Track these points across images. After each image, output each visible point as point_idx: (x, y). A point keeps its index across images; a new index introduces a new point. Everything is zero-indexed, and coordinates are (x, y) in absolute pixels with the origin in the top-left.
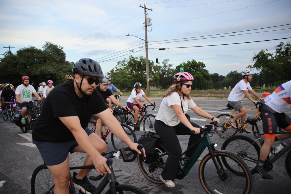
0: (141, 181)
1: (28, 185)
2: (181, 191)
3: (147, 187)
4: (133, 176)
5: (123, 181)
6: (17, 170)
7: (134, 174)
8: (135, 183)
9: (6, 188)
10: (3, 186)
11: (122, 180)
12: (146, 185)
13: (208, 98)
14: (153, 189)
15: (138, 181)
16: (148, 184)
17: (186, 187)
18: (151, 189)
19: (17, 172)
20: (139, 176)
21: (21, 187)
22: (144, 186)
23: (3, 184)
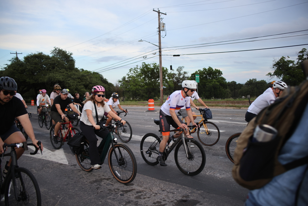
0: (154, 196)
1: (34, 198)
3: (160, 202)
4: (145, 190)
5: (135, 195)
7: (146, 188)
8: (147, 198)
12: (159, 200)
13: (225, 108)
14: (166, 204)
15: (150, 196)
16: (161, 200)
17: (201, 203)
18: (164, 205)
20: (151, 191)
22: (157, 201)
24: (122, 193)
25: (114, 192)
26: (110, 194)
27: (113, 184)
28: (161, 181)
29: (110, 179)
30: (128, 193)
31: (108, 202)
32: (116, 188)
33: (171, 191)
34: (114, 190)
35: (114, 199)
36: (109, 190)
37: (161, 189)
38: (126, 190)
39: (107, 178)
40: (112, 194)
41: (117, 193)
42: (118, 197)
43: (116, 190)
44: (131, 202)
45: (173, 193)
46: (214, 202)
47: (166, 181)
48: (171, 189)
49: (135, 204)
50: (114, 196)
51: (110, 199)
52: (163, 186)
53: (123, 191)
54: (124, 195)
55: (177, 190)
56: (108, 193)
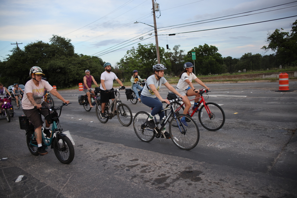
0: (158, 169)
1: (46, 178)
2: (199, 177)
3: (165, 175)
4: (149, 164)
6: (34, 165)
7: (151, 163)
8: (152, 171)
9: (25, 182)
10: (22, 180)
11: (139, 169)
12: (163, 173)
13: (222, 83)
14: (171, 176)
15: (155, 169)
16: (165, 172)
17: (204, 173)
18: (168, 177)
19: (34, 167)
20: (155, 164)
21: (39, 181)
22: (162, 174)
23: (21, 179)
24: (128, 168)
25: (120, 168)
26: (117, 170)
27: (118, 160)
28: (164, 155)
29: (115, 156)
30: (134, 168)
31: (115, 177)
32: (122, 164)
33: (174, 164)
34: (120, 166)
35: (120, 174)
36: (115, 166)
37: (165, 162)
38: (131, 165)
39: (112, 155)
40: (118, 169)
41: (123, 169)
42: (124, 172)
43: (122, 166)
44: (137, 176)
45: (176, 166)
46: (216, 171)
47: (169, 154)
48: (174, 162)
49: (140, 178)
50: (120, 172)
51: (117, 174)
52: (166, 160)
53: (128, 167)
54: (130, 170)
55: (180, 162)
56: (115, 169)
